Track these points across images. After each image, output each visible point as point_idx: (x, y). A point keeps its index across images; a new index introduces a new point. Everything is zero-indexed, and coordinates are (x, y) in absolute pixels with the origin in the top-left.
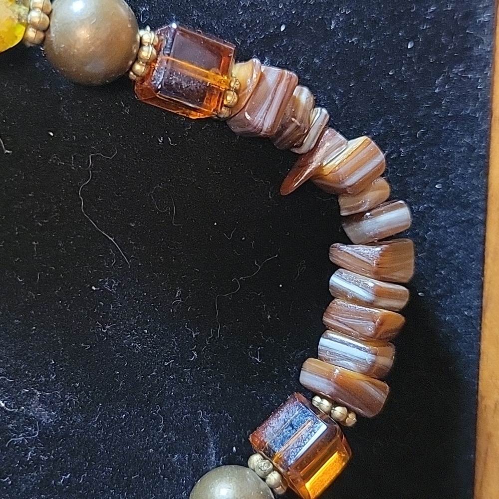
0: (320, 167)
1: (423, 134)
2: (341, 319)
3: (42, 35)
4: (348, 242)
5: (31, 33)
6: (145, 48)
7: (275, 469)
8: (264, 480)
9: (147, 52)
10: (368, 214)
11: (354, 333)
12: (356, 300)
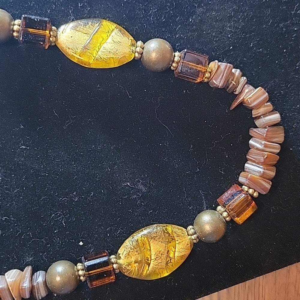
0: (243, 99)
1: (291, 85)
2: (252, 156)
3: (140, 55)
4: (256, 127)
5: (137, 55)
6: (176, 58)
7: (225, 211)
8: (222, 215)
9: (176, 59)
10: (262, 116)
11: (257, 161)
12: (258, 149)
